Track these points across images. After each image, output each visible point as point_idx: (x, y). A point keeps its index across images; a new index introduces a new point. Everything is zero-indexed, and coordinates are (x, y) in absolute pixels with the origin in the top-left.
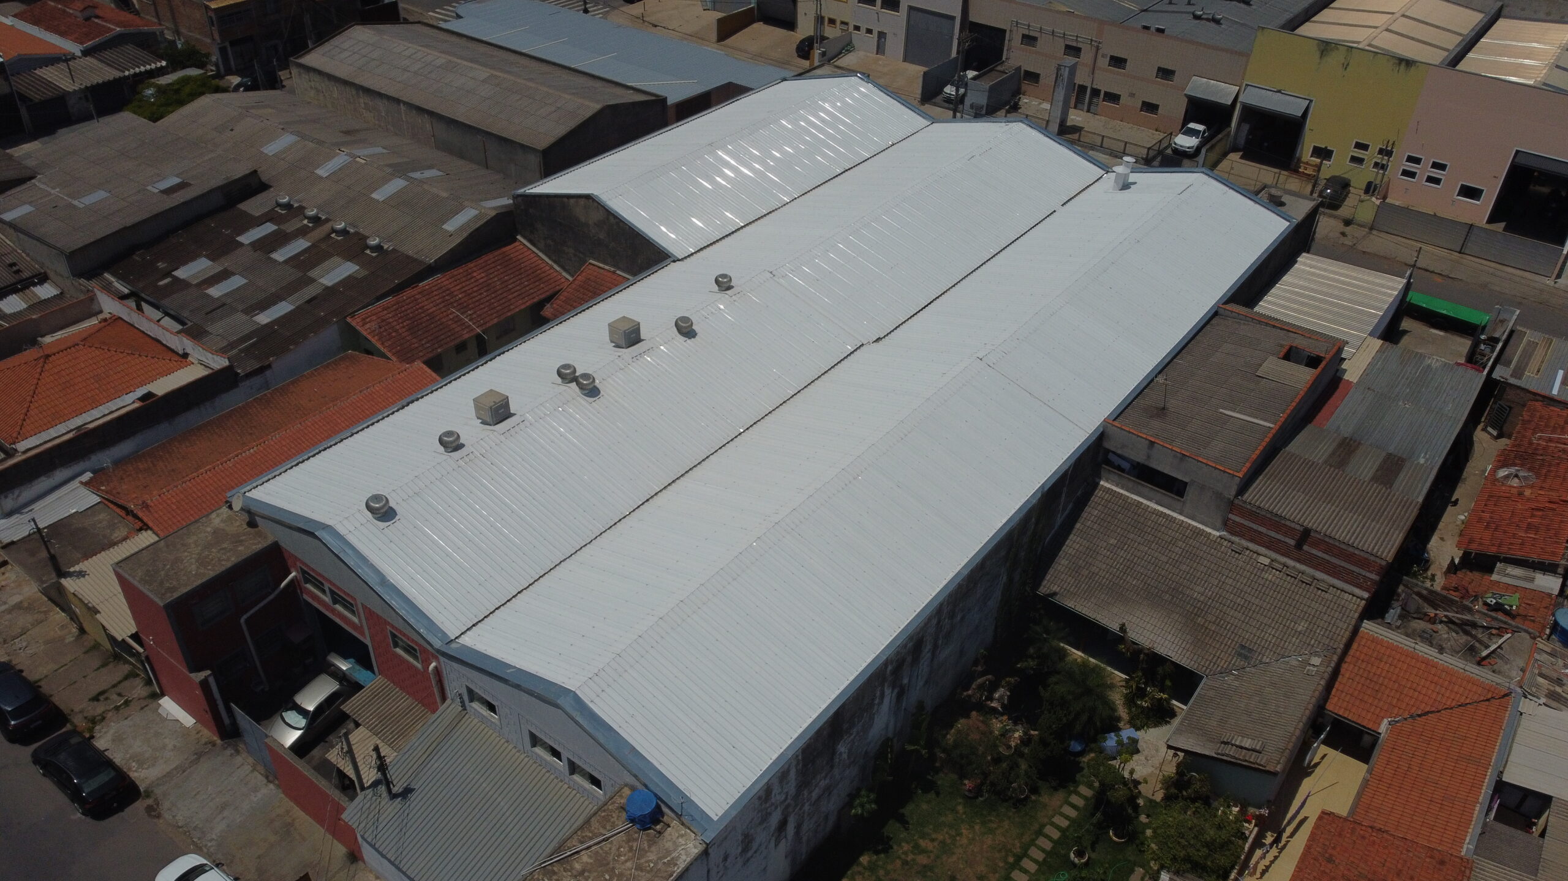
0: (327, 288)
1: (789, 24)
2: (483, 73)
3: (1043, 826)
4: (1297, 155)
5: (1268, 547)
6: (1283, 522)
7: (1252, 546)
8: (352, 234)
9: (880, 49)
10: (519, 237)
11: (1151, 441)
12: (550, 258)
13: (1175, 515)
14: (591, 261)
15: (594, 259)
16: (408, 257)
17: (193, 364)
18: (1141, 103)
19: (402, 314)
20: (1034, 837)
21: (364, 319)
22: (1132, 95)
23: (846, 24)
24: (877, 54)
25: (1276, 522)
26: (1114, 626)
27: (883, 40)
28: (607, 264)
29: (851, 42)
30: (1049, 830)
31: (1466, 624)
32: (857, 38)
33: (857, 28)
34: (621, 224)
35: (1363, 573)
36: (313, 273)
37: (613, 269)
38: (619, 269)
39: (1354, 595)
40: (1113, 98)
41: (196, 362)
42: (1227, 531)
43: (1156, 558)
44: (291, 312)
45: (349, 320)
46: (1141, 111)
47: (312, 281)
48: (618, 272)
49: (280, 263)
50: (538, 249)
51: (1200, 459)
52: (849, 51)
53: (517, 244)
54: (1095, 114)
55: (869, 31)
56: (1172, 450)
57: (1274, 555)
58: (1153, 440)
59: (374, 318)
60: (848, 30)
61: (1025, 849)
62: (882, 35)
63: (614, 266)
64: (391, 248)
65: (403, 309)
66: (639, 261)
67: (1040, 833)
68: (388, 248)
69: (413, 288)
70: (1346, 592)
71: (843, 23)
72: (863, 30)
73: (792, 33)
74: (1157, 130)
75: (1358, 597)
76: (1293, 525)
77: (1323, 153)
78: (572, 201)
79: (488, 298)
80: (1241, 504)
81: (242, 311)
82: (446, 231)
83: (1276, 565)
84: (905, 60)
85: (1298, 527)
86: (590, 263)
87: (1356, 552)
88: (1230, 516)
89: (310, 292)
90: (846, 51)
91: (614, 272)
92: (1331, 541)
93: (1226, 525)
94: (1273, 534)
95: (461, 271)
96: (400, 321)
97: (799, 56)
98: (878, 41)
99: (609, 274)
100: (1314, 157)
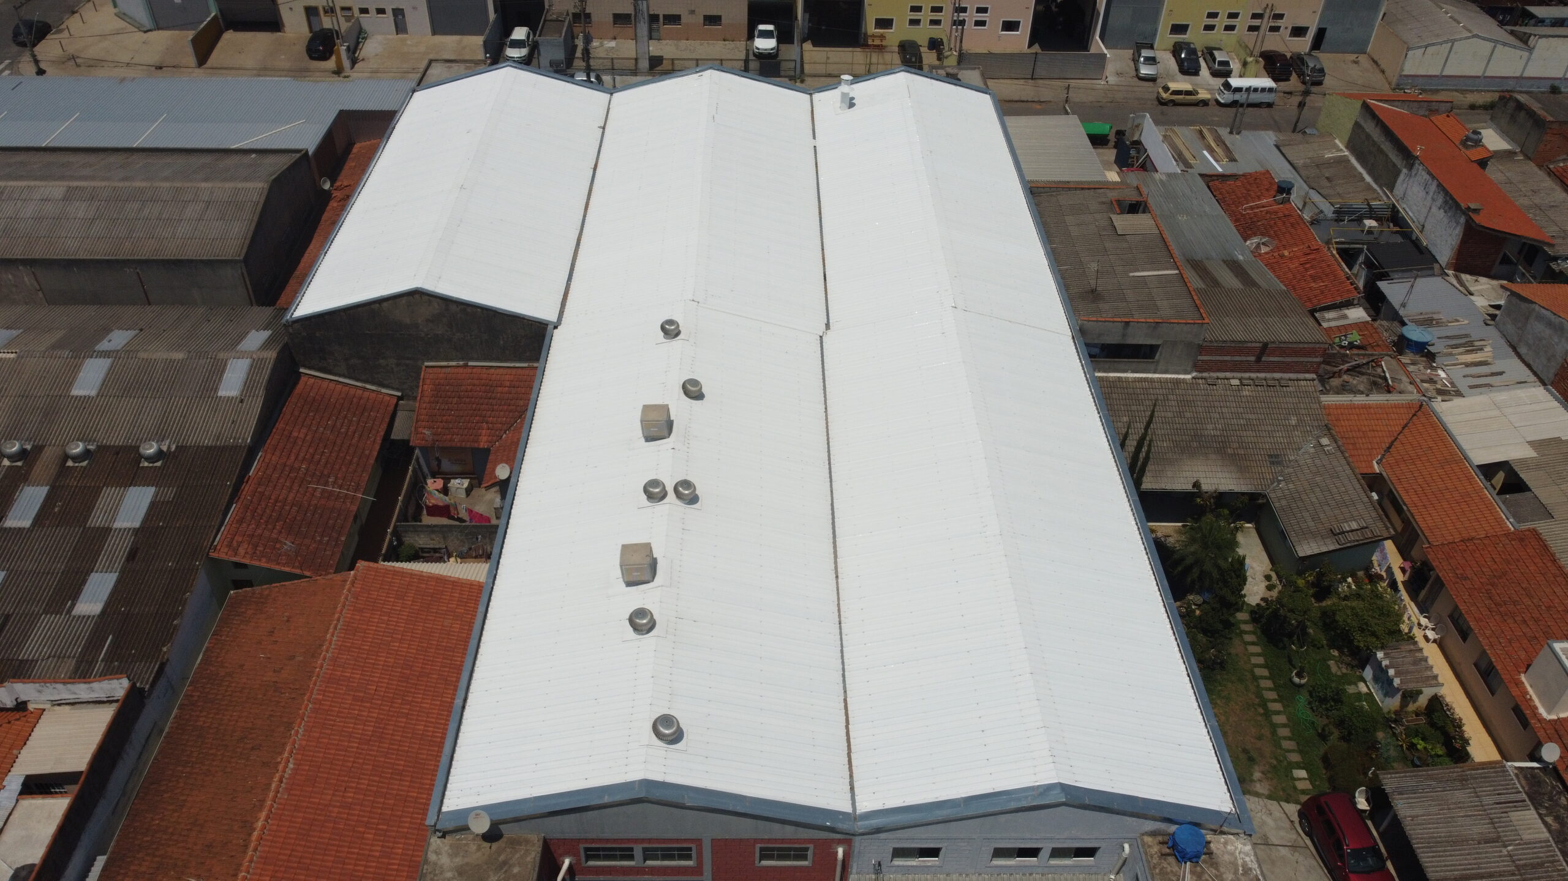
0: (136, 532)
1: (274, 24)
2: (56, 189)
3: (1252, 672)
4: (863, 30)
5: (1232, 371)
6: (1245, 345)
7: (1221, 375)
8: (95, 450)
9: (400, 27)
10: (302, 370)
11: (1126, 322)
12: (357, 380)
13: (1150, 375)
14: (426, 364)
15: (431, 360)
16: (209, 448)
17: (44, 710)
18: (702, 18)
19: (265, 518)
20: (1255, 684)
21: (229, 546)
22: (692, 12)
23: (349, 9)
24: (397, 34)
25: (1239, 348)
26: (1188, 487)
27: (400, 17)
28: (452, 360)
29: (361, 28)
30: (1259, 672)
31: (1357, 367)
32: (366, 21)
33: (364, 11)
34: (469, 310)
35: (1310, 359)
36: (97, 520)
37: (461, 363)
38: (472, 359)
39: (1306, 380)
40: (674, 19)
41: (47, 706)
42: (1196, 371)
43: (1165, 417)
44: (118, 581)
45: (213, 555)
46: (704, 25)
47: (105, 532)
48: (470, 364)
49: (30, 530)
50: (340, 375)
51: (1172, 321)
52: (365, 38)
53: (303, 379)
54: (659, 40)
55: (381, 11)
56: (1146, 322)
57: (1239, 375)
58: (1128, 320)
59: (238, 538)
60: (353, 16)
61: (1259, 695)
62: (398, 13)
63: (462, 359)
64: (173, 448)
65: (259, 511)
66: (502, 342)
67: (1255, 678)
68: (169, 447)
69: (247, 482)
70: (1300, 380)
71: (343, 9)
72: (373, 11)
73: (280, 33)
74: (724, 40)
75: (1309, 380)
76: (1254, 345)
77: (884, 23)
78: (385, 304)
79: (334, 455)
80: (1208, 344)
81: (46, 612)
82: (229, 399)
83: (1245, 382)
84: (434, 33)
85: (1258, 345)
86: (426, 367)
87: (1306, 346)
88: (1200, 358)
89: (117, 549)
90: (363, 39)
91: (466, 366)
92: (1285, 345)
93: (1198, 367)
94: (1237, 358)
95: (277, 437)
96: (270, 527)
97: (312, 58)
98: (395, 20)
99: (461, 370)
100: (878, 28)
